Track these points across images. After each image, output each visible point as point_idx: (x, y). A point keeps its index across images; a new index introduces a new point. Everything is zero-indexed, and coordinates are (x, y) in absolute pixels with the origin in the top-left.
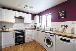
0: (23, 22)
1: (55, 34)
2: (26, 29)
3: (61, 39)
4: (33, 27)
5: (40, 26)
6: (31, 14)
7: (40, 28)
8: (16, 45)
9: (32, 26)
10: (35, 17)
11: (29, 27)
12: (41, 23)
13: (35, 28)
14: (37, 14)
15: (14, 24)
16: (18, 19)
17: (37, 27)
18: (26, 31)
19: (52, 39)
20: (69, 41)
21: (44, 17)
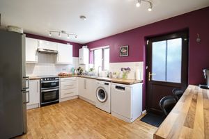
0: (54, 61)
1: (110, 81)
2: (62, 75)
3: (117, 87)
4: (76, 72)
5: (91, 70)
6: (71, 43)
7: (91, 73)
8: (42, 106)
9: (73, 70)
10: (80, 50)
11: (67, 72)
12: (94, 63)
13: (80, 73)
14: (85, 45)
15: (36, 66)
16: (42, 55)
17: (84, 72)
18: (62, 80)
19: (107, 89)
20: (124, 88)
21: (98, 51)
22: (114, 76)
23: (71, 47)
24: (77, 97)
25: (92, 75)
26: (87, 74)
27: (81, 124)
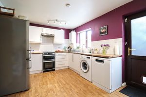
0: (52, 42)
2: (57, 52)
4: (67, 49)
5: (78, 48)
6: (64, 29)
8: (44, 72)
9: (65, 48)
10: (70, 33)
11: (61, 50)
12: (80, 43)
13: (70, 50)
14: (73, 30)
15: (41, 45)
16: (45, 38)
17: (72, 49)
18: (57, 54)
21: (83, 33)
22: (95, 52)
23: (63, 32)
24: (67, 67)
25: (78, 51)
26: (74, 51)
27: (67, 88)
